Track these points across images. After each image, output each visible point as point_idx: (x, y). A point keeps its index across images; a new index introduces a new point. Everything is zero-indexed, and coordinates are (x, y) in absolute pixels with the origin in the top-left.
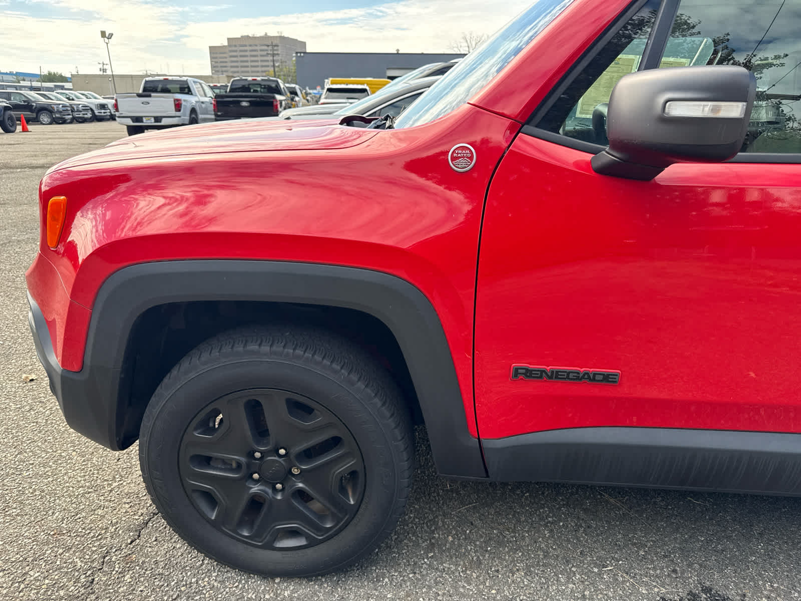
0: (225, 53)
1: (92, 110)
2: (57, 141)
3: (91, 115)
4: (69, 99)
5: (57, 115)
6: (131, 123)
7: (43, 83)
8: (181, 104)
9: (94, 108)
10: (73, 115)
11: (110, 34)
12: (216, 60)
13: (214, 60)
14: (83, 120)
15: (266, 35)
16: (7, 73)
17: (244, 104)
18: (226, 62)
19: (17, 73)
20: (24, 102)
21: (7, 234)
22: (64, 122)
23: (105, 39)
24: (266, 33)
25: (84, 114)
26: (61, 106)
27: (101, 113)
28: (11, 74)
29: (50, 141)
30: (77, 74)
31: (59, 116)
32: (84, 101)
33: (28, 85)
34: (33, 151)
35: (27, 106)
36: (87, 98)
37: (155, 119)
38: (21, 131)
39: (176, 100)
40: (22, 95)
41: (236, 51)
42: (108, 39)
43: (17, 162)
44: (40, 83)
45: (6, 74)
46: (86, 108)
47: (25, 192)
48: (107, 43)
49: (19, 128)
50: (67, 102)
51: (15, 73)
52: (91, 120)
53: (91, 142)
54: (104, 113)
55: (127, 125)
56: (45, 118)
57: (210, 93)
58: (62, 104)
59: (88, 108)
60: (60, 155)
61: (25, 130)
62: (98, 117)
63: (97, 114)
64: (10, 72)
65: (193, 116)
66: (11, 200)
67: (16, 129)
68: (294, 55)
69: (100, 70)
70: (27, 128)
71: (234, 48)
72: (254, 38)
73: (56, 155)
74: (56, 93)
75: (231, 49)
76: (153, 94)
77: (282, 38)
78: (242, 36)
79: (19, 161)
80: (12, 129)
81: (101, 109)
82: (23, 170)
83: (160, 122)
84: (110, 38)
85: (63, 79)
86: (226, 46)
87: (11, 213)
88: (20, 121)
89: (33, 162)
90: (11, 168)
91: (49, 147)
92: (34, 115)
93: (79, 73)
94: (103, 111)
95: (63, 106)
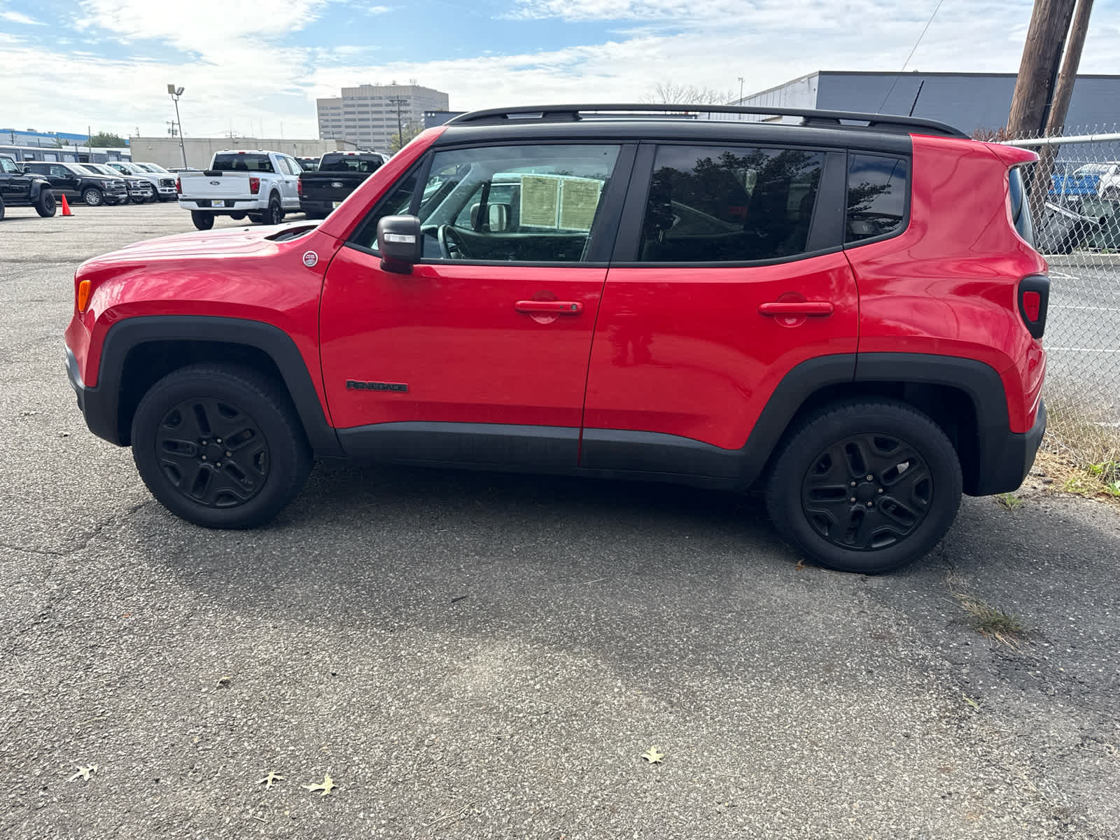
0: (338, 108)
1: (153, 187)
2: (105, 229)
3: (152, 194)
4: (124, 172)
5: (108, 194)
6: (196, 207)
7: (92, 149)
8: (259, 184)
9: (157, 185)
10: (128, 194)
11: (180, 89)
12: (326, 118)
13: (322, 117)
14: (142, 201)
15: (393, 84)
16: (45, 133)
17: (336, 185)
18: (339, 120)
19: (58, 133)
20: (67, 176)
21: (45, 330)
22: (116, 202)
23: (174, 95)
24: (394, 81)
25: (142, 193)
26: (113, 182)
27: (165, 190)
28: (50, 135)
29: (96, 229)
30: (137, 136)
31: (111, 195)
32: (143, 175)
33: (72, 151)
34: (76, 242)
35: (71, 181)
36: (148, 171)
37: (225, 204)
38: (62, 214)
39: (251, 180)
40: (65, 167)
41: (353, 106)
42: (177, 95)
43: (56, 254)
44: (88, 148)
45: (44, 135)
46: (147, 185)
47: (64, 288)
48: (176, 101)
49: (59, 210)
50: (122, 178)
51: (55, 134)
52: (152, 200)
53: (147, 230)
54: (169, 191)
55: (192, 210)
56: (92, 197)
57: (297, 170)
58: (114, 180)
59: (149, 185)
60: (107, 247)
61: (66, 213)
62: (162, 197)
63: (160, 192)
64: (49, 132)
65: (275, 198)
66: (49, 297)
67: (55, 212)
68: (423, 115)
69: (169, 132)
70: (69, 210)
71: (350, 102)
72: (378, 88)
73: (103, 247)
74: (108, 165)
75: (346, 102)
76: (223, 173)
77: (416, 89)
78: (362, 86)
79: (58, 254)
80: (51, 212)
81: (165, 186)
82: (63, 264)
83: (233, 207)
84: (180, 94)
85: (120, 143)
86: (338, 99)
87: (49, 310)
88: (61, 201)
89: (76, 254)
90: (50, 261)
91: (94, 236)
92: (79, 193)
93: (141, 136)
94: (168, 188)
95: (115, 183)
